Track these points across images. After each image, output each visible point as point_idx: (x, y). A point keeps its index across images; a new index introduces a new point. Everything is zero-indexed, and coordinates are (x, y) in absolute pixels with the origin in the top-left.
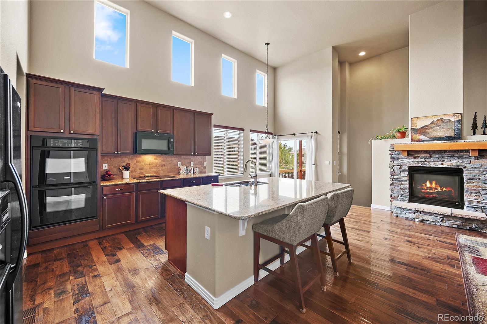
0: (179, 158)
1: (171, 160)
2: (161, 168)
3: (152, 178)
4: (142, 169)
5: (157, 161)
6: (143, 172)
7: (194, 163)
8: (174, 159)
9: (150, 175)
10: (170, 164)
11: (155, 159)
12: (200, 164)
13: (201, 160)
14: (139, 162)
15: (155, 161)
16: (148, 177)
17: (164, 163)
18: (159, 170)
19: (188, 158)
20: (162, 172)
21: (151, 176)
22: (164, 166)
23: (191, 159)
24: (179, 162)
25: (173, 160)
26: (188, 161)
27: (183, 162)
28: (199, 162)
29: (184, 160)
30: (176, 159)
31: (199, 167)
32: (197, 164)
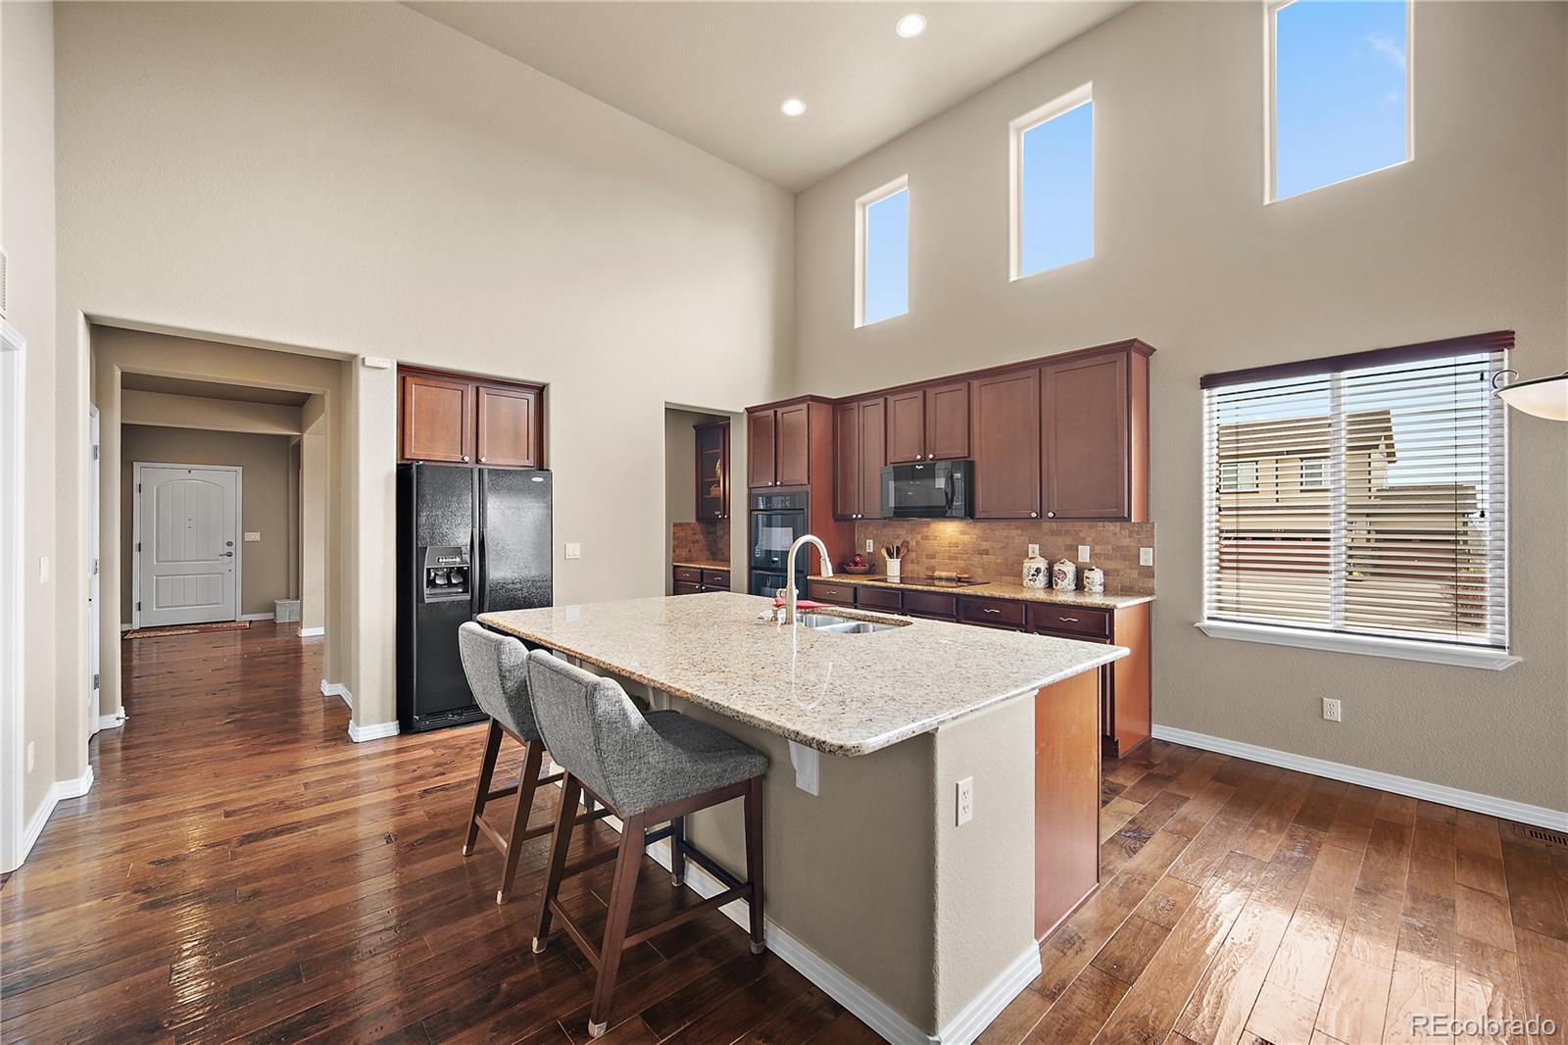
0: (1033, 531)
1: (1006, 537)
2: (977, 558)
3: (949, 584)
4: (932, 556)
5: (966, 538)
6: (933, 564)
7: (1092, 550)
8: (1014, 533)
9: (944, 574)
10: (1003, 547)
11: (963, 533)
12: (1124, 558)
13: (1126, 541)
14: (925, 538)
15: (962, 536)
16: (941, 579)
17: (985, 545)
18: (972, 565)
19: (1067, 532)
20: (980, 571)
21: (948, 579)
22: (987, 554)
23: (1082, 535)
24: (1035, 546)
25: (1013, 537)
26: (1069, 541)
27: (1049, 546)
28: (1117, 549)
29: (1052, 538)
30: (1022, 535)
31: (1118, 567)
32: (1108, 557)
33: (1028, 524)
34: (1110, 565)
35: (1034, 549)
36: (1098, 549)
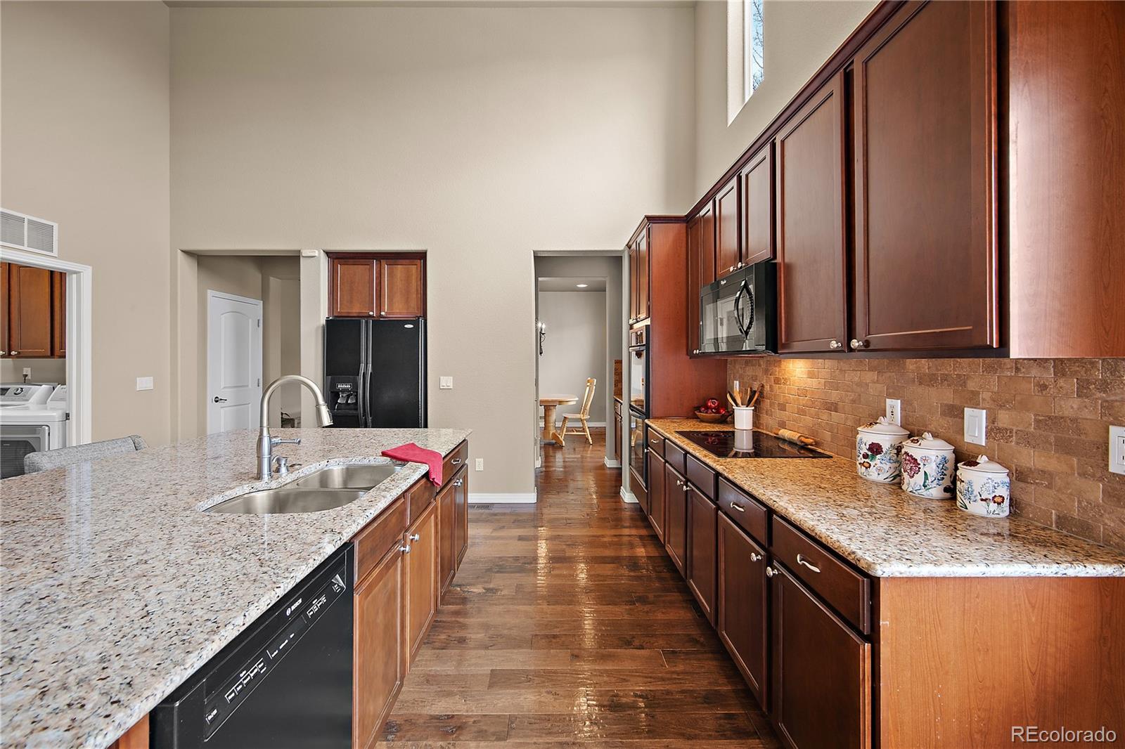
0: (894, 375)
1: (858, 383)
2: (825, 415)
4: (784, 408)
5: (815, 382)
6: (785, 418)
7: (991, 419)
8: (868, 376)
9: (787, 435)
10: (855, 399)
11: (811, 376)
12: (1068, 448)
14: (777, 381)
15: (809, 381)
16: (784, 440)
17: (834, 396)
18: (818, 425)
19: (945, 378)
20: (828, 435)
21: (791, 443)
22: (836, 410)
23: (971, 385)
24: (895, 401)
25: (867, 384)
26: (947, 395)
27: (915, 404)
28: (1049, 422)
29: (920, 390)
30: (877, 382)
31: (1050, 468)
32: (1027, 440)
33: (886, 361)
34: (1030, 459)
35: (894, 405)
36: (1004, 418)
